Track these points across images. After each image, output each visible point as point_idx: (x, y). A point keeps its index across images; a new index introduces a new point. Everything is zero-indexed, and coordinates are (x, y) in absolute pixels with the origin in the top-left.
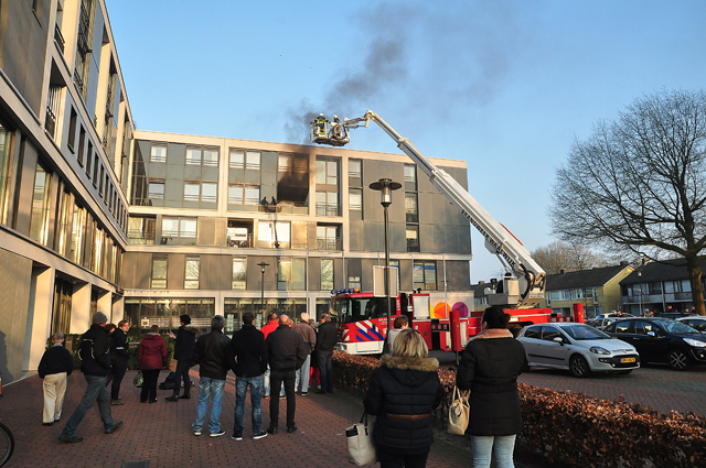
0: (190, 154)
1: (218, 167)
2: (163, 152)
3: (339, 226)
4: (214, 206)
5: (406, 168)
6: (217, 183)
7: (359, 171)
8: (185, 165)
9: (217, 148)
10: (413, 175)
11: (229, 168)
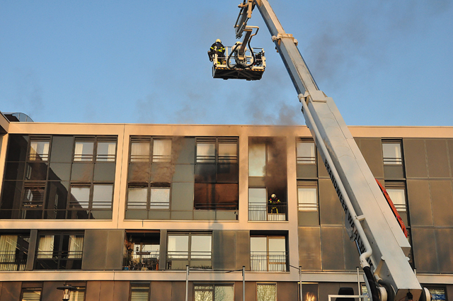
0: (80, 149)
1: (115, 162)
2: (45, 148)
3: (284, 234)
4: (107, 214)
5: (386, 146)
6: (113, 184)
7: (313, 154)
8: (73, 162)
9: (113, 139)
10: (398, 155)
11: (130, 163)
